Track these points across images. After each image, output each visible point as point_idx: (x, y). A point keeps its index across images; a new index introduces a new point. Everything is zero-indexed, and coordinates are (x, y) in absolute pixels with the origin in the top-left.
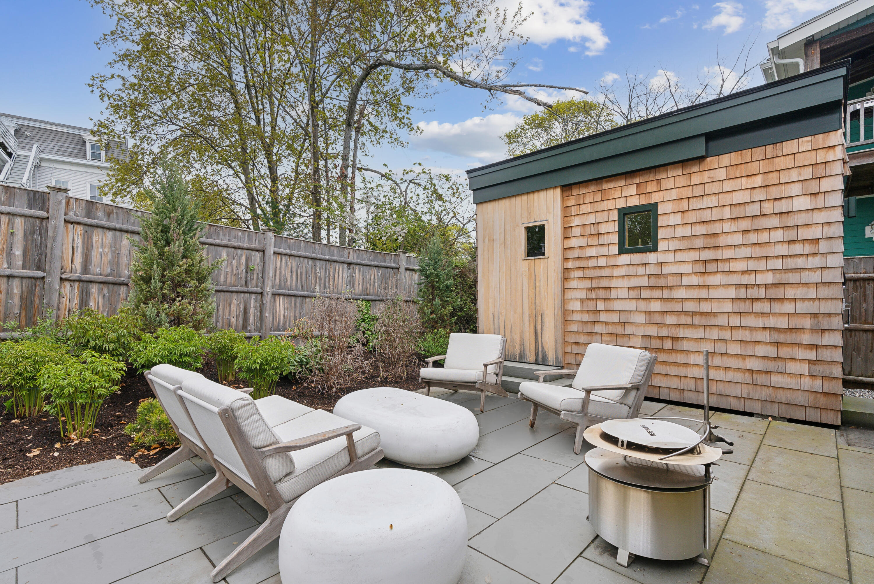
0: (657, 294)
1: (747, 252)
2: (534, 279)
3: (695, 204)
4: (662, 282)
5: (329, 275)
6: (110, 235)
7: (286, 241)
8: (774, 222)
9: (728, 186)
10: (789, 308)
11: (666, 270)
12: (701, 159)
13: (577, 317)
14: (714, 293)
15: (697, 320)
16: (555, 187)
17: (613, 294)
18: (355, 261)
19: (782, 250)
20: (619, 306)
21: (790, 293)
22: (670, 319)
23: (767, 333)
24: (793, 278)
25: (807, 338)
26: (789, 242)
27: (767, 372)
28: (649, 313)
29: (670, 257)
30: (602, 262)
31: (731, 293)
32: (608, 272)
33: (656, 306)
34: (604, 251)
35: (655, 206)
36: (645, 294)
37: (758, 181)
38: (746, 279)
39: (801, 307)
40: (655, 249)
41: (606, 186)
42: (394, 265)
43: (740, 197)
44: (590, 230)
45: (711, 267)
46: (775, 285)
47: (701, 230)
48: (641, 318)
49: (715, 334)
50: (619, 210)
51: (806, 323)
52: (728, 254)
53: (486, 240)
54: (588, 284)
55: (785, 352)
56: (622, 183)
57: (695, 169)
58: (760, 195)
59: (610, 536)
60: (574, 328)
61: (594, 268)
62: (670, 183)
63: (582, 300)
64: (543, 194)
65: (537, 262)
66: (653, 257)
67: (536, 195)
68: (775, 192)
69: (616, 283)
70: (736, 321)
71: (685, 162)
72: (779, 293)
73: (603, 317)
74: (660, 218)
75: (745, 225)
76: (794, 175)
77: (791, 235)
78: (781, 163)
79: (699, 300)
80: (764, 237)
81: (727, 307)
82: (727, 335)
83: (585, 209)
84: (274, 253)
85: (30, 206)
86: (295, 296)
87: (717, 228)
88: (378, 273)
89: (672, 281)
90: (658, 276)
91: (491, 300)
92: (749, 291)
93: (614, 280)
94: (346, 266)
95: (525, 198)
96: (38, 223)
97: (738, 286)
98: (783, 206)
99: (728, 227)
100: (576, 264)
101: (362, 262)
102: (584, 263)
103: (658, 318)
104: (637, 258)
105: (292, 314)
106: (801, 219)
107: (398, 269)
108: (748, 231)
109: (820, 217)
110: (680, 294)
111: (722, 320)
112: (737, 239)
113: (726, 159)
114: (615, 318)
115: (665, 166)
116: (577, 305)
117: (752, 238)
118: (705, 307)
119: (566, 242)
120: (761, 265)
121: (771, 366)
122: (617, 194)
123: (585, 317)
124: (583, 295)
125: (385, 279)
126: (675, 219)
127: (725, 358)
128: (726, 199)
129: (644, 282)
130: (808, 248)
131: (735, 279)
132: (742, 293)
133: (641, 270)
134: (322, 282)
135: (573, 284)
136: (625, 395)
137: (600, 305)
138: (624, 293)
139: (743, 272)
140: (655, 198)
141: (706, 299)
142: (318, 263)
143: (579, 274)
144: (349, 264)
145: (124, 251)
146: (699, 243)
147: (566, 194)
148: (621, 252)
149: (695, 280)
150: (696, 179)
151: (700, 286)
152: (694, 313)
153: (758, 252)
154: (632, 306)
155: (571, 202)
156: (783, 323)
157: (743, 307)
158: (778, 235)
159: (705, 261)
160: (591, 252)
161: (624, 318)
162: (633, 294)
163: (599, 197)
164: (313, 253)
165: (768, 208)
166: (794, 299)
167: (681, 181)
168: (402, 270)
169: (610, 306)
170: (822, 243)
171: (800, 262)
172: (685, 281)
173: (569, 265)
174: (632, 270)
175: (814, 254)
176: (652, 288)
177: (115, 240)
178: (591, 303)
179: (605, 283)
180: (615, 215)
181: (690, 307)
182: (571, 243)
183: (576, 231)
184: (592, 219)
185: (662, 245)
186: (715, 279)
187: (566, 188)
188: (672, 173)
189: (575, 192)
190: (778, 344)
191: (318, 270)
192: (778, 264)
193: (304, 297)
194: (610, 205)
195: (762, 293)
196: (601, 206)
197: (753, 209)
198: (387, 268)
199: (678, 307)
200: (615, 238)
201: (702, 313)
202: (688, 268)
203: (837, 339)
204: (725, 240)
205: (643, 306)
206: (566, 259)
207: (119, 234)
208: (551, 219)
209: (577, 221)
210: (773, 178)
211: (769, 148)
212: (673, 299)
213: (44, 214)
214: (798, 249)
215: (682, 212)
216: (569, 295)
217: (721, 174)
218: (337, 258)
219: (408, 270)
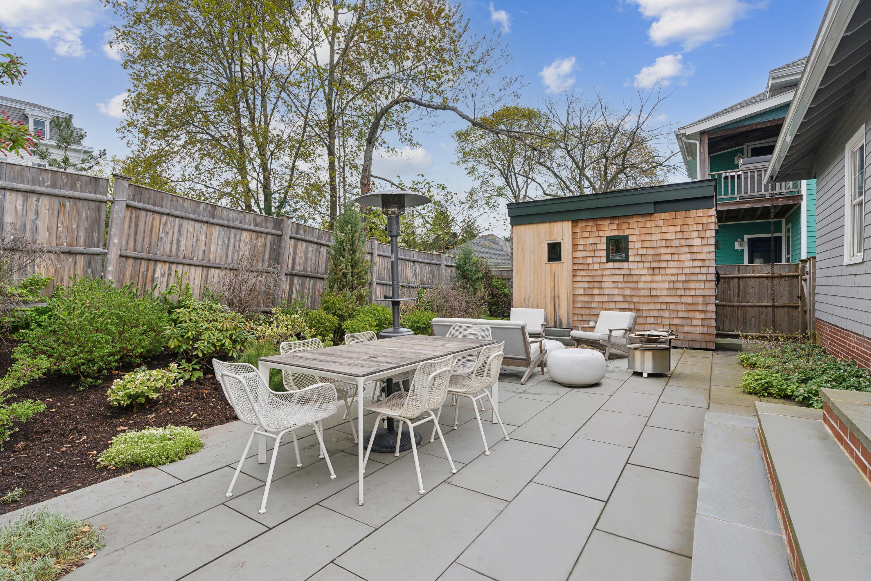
0: (628, 285)
1: (673, 264)
2: (553, 275)
3: (648, 238)
4: (631, 279)
6: (305, 244)
7: (382, 246)
8: (686, 250)
9: (664, 230)
10: (693, 293)
11: (633, 272)
12: (652, 214)
13: (581, 298)
14: (658, 285)
15: (649, 300)
16: (568, 220)
17: (603, 285)
18: (417, 259)
19: (689, 264)
20: (606, 292)
21: (693, 285)
22: (636, 299)
23: (683, 305)
24: (694, 278)
25: (701, 308)
26: (693, 260)
27: (683, 325)
28: (624, 296)
29: (635, 265)
30: (597, 266)
31: (666, 285)
32: (600, 272)
33: (628, 292)
34: (598, 260)
35: (627, 236)
36: (621, 285)
37: (678, 229)
38: (673, 278)
39: (698, 292)
40: (626, 260)
41: (599, 223)
42: (438, 263)
43: (670, 236)
44: (590, 247)
45: (656, 271)
46: (686, 281)
47: (651, 251)
48: (620, 299)
49: (658, 307)
50: (607, 237)
51: (700, 300)
52: (665, 265)
53: (520, 250)
54: (588, 279)
55: (691, 315)
56: (608, 222)
57: (648, 219)
58: (680, 236)
60: (580, 305)
61: (592, 270)
62: (635, 225)
63: (584, 289)
64: (560, 224)
65: (555, 265)
66: (626, 265)
67: (555, 224)
68: (686, 235)
69: (605, 279)
70: (668, 300)
71: (643, 215)
72: (688, 285)
73: (597, 299)
74: (630, 244)
75: (673, 250)
76: (694, 228)
77: (694, 257)
78: (689, 221)
79: (650, 289)
80: (681, 257)
81: (664, 293)
82: (664, 307)
83: (586, 235)
84: (378, 255)
85: (274, 229)
86: (386, 285)
87: (659, 251)
88: (429, 268)
89: (636, 278)
90: (629, 275)
91: (522, 289)
92: (675, 284)
93: (604, 277)
94: (412, 264)
95: (548, 225)
96: (276, 237)
97: (669, 282)
98: (690, 242)
99: (664, 251)
100: (581, 267)
101: (421, 260)
102: (586, 267)
103: (629, 299)
104: (617, 265)
106: (698, 249)
107: (440, 265)
108: (674, 254)
109: (706, 249)
110: (640, 285)
111: (662, 300)
112: (669, 257)
113: (664, 215)
114: (605, 299)
115: (633, 216)
116: (581, 292)
117: (676, 257)
118: (654, 293)
119: (574, 253)
120: (680, 271)
121: (685, 322)
122: (606, 228)
123: (586, 299)
124: (585, 285)
125: (432, 272)
126: (638, 245)
127: (663, 319)
128: (664, 236)
129: (621, 278)
130: (701, 264)
131: (668, 278)
132: (672, 285)
133: (619, 272)
135: (579, 279)
136: (625, 333)
137: (596, 292)
138: (609, 285)
139: (672, 275)
140: (627, 232)
141: (654, 288)
143: (582, 273)
144: (414, 262)
145: (310, 255)
146: (650, 258)
147: (574, 225)
148: (608, 261)
149: (648, 278)
150: (648, 224)
151: (651, 281)
152: (648, 296)
153: (679, 264)
154: (614, 292)
155: (578, 230)
156: (690, 300)
157: (672, 292)
158: (688, 257)
159: (653, 268)
160: (590, 260)
161: (610, 299)
162: (615, 285)
163: (595, 229)
165: (683, 243)
166: (695, 289)
167: (641, 225)
168: (443, 266)
169: (602, 292)
170: (707, 261)
171: (697, 271)
172: (643, 278)
173: (576, 267)
174: (614, 272)
175: (703, 267)
176: (625, 282)
177: (307, 248)
178: (590, 290)
179: (598, 279)
180: (604, 240)
181: (646, 292)
182: (578, 254)
183: (581, 248)
184: (590, 241)
185: (631, 259)
186: (659, 278)
187: (575, 222)
188: (636, 219)
189: (580, 224)
190: (688, 311)
192: (688, 271)
194: (601, 234)
195: (680, 285)
196: (596, 234)
197: (677, 243)
198: (433, 264)
199: (639, 293)
200: (604, 253)
201: (652, 296)
202: (645, 272)
203: (712, 307)
204: (663, 258)
205: (620, 292)
206: (574, 264)
207: (308, 244)
208: (565, 240)
209: (581, 242)
210: (685, 228)
211: (684, 212)
212: (637, 288)
213: (280, 233)
214: (696, 264)
215: (642, 241)
216: (576, 286)
217: (661, 223)
218: (408, 258)
219: (446, 266)
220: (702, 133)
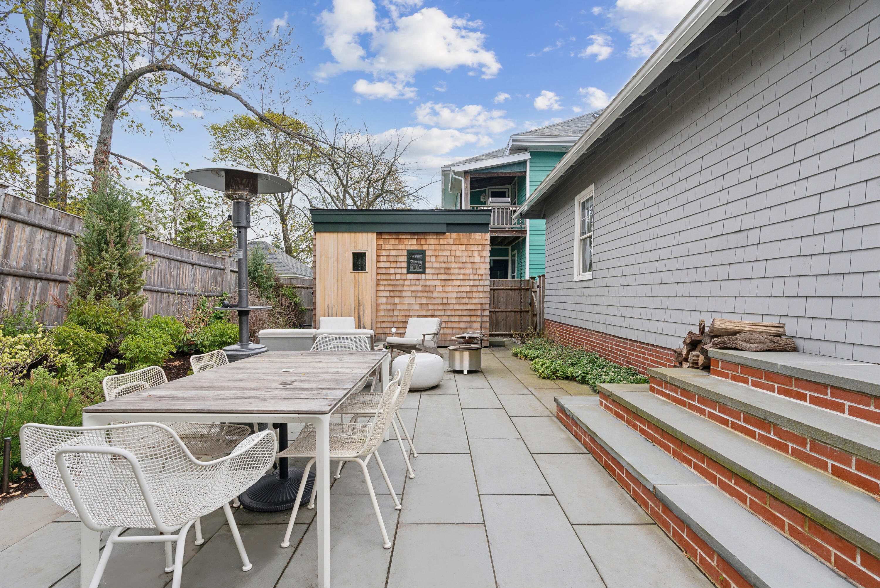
0: (425, 294)
1: (460, 277)
2: (358, 284)
3: (441, 253)
4: (427, 289)
5: (180, 274)
6: (28, 229)
7: (151, 243)
8: (469, 265)
9: (454, 248)
10: (474, 301)
11: (429, 283)
12: (444, 233)
13: (384, 307)
14: (449, 295)
15: (442, 307)
16: (373, 232)
17: (404, 294)
18: (197, 262)
19: (472, 277)
20: (407, 300)
21: (474, 295)
22: (431, 307)
23: (467, 312)
24: (475, 289)
25: (479, 313)
26: (474, 274)
27: (467, 328)
28: (421, 304)
29: (431, 277)
30: (398, 277)
31: (454, 295)
32: (401, 283)
33: (424, 301)
34: (399, 271)
35: (425, 251)
36: (419, 295)
37: (464, 248)
38: (460, 289)
39: (478, 301)
40: (424, 272)
41: (401, 237)
42: (222, 267)
43: (458, 253)
44: (393, 259)
45: (448, 283)
46: (470, 291)
47: (444, 265)
48: (417, 307)
49: (448, 313)
50: (407, 250)
51: (479, 307)
52: (454, 277)
53: (323, 257)
54: (390, 288)
55: (473, 319)
56: (409, 237)
57: (441, 237)
58: (465, 253)
59: (458, 368)
60: (382, 313)
61: (394, 280)
62: (431, 242)
63: (387, 297)
64: (365, 235)
65: (360, 274)
66: (423, 276)
67: (360, 234)
68: (470, 253)
69: (405, 288)
70: (456, 307)
71: (437, 234)
72: (470, 295)
73: (398, 307)
74: (426, 258)
75: (460, 265)
76: (475, 248)
77: (475, 271)
78: (472, 242)
79: (443, 297)
80: (466, 271)
81: (453, 301)
82: (453, 313)
83: (389, 247)
84: (147, 254)
86: (157, 291)
87: (449, 265)
88: (211, 272)
89: (431, 289)
90: (425, 286)
91: (326, 297)
92: (461, 294)
93: (404, 287)
94: (190, 266)
95: (353, 235)
97: (457, 292)
98: (472, 259)
99: (454, 265)
100: (384, 277)
101: (203, 263)
102: (388, 277)
103: (425, 307)
104: (416, 276)
105: (154, 308)
106: (478, 265)
107: (224, 270)
108: (461, 268)
109: (483, 265)
110: (435, 295)
111: (451, 307)
112: (457, 271)
113: (454, 235)
114: (405, 307)
115: (429, 233)
116: (384, 300)
117: (462, 271)
118: (445, 301)
119: (378, 264)
120: (465, 283)
121: (468, 325)
122: (407, 242)
123: (388, 307)
124: (388, 294)
125: (215, 279)
126: (433, 259)
127: (452, 324)
128: (453, 253)
129: (419, 288)
130: (480, 277)
131: (456, 289)
132: (459, 295)
133: (417, 283)
134: (175, 279)
135: (382, 288)
136: (434, 337)
137: (397, 300)
138: (409, 294)
139: (459, 286)
140: (425, 247)
141: (445, 297)
142: (173, 262)
143: (385, 283)
144: (193, 265)
145: (37, 246)
146: (443, 271)
147: (379, 237)
148: (408, 272)
149: (441, 288)
150: (442, 242)
151: (443, 291)
152: (441, 304)
153: (464, 277)
154: (413, 300)
155: (381, 242)
156: (472, 307)
157: (459, 301)
158: (471, 271)
159: (445, 280)
160: (392, 271)
161: (409, 307)
162: (414, 294)
163: (397, 242)
164: (170, 254)
165: (468, 259)
166: (475, 298)
167: (436, 242)
168: (227, 271)
169: (402, 300)
170: (484, 276)
171: (477, 283)
172: (437, 289)
173: (379, 277)
174: (413, 282)
175: (481, 280)
176: (423, 291)
177: (32, 236)
178: (392, 299)
179: (399, 288)
180: (405, 253)
181: (439, 301)
182: (381, 265)
183: (384, 259)
184: (393, 253)
185: (427, 271)
186: (449, 288)
187: (379, 234)
188: (432, 237)
189: (384, 237)
190: (470, 316)
191: (172, 270)
192: (470, 283)
193: (163, 292)
194: (402, 247)
195: (465, 295)
196: (398, 247)
197: (463, 259)
198: (217, 269)
199: (434, 301)
200: (405, 265)
201: (443, 304)
202: (438, 283)
203: (487, 313)
204: (453, 271)
205: (419, 301)
206: (378, 274)
207: (34, 229)
208: (370, 249)
209: (384, 253)
210: (469, 247)
211: (468, 234)
212: (432, 297)
214: (477, 277)
215: (436, 256)
216: (379, 295)
217: (451, 242)
218: (186, 259)
219: (231, 271)
220: (466, 172)
